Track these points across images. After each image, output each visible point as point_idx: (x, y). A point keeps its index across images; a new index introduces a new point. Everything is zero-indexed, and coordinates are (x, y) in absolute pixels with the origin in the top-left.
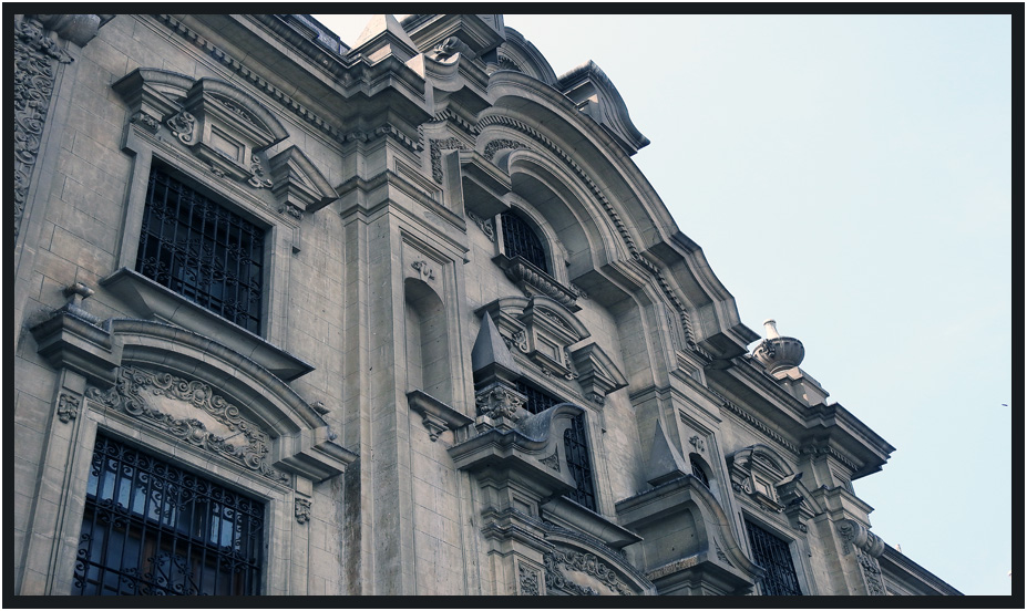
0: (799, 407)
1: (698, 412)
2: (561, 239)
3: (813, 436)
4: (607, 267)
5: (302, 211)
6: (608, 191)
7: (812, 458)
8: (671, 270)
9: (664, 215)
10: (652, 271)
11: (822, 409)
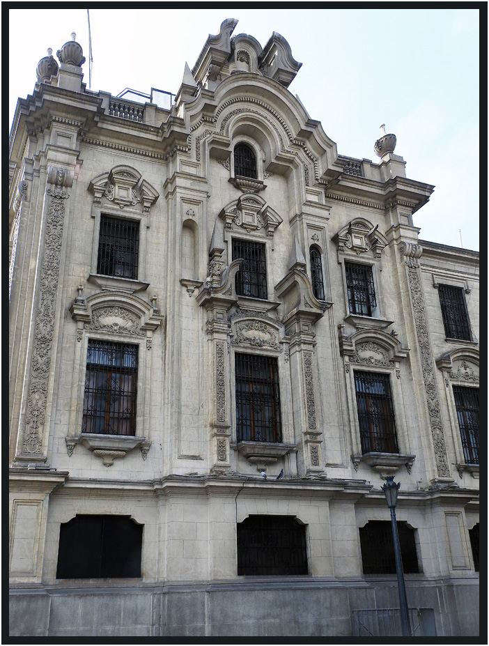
0: (380, 185)
1: (317, 219)
2: (262, 149)
3: (388, 198)
4: (277, 158)
5: (148, 207)
6: (279, 111)
7: (390, 209)
8: (309, 141)
9: (302, 112)
10: (300, 146)
11: (390, 181)
